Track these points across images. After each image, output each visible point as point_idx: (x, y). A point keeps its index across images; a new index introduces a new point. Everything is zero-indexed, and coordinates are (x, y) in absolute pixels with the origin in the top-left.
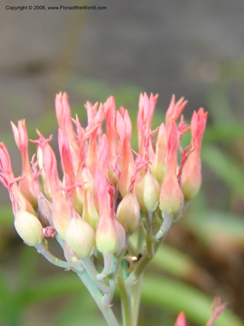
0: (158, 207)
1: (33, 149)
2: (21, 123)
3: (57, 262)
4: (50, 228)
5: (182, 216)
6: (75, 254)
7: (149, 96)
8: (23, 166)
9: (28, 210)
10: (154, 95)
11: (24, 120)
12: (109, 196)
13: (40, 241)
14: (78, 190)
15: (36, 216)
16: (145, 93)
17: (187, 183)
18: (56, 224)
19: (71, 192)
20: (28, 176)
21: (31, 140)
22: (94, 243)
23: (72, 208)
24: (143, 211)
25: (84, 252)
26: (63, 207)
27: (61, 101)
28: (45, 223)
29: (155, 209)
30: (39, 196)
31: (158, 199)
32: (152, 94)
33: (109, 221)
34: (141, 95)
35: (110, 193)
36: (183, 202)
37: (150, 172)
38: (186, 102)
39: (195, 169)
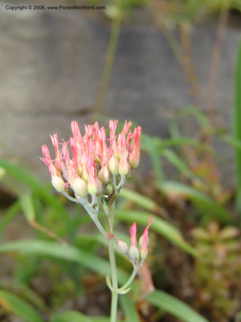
0: (118, 173)
1: (61, 147)
2: (55, 135)
3: (72, 199)
4: (67, 183)
5: (130, 176)
6: (79, 195)
7: (114, 121)
8: (56, 155)
9: (58, 175)
10: (116, 120)
11: (56, 134)
12: (93, 167)
13: (64, 190)
14: (79, 165)
15: (61, 178)
16: (112, 120)
17: (133, 161)
18: (70, 181)
19: (76, 166)
20: (58, 159)
21: (59, 143)
22: (87, 190)
23: (76, 174)
24: (111, 175)
25: (82, 194)
26: (72, 173)
27: (74, 124)
28: (65, 181)
29: (117, 174)
30: (63, 169)
31: (118, 169)
32: (115, 120)
33: (93, 179)
34: (110, 121)
35: (94, 166)
36: (130, 170)
37: (114, 156)
38: (132, 123)
39: (136, 154)
